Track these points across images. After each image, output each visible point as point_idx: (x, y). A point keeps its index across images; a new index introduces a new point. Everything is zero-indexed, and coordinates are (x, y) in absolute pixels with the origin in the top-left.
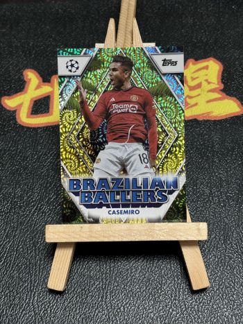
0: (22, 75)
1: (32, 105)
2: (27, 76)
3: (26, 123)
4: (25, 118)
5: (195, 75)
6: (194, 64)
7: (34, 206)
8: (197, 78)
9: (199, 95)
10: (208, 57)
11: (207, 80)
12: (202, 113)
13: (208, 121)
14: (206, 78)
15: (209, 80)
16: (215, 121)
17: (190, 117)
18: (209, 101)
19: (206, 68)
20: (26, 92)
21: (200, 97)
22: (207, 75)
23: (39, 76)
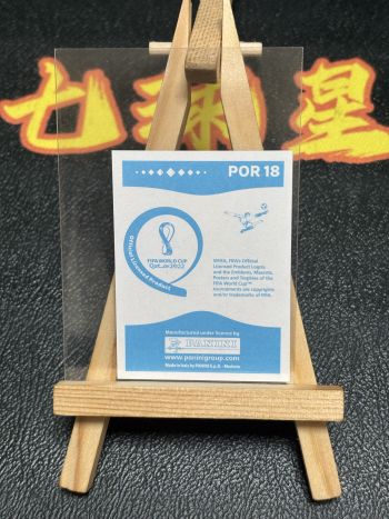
0: (36, 66)
1: (48, 118)
2: (45, 68)
3: (35, 148)
4: (34, 139)
5: (327, 86)
6: (326, 67)
7: (37, 285)
8: (330, 91)
9: (330, 120)
10: (353, 57)
11: (346, 96)
12: (333, 149)
13: (342, 164)
14: (344, 91)
15: (351, 96)
16: (354, 166)
17: (311, 155)
18: (347, 132)
19: (348, 74)
20: (41, 95)
21: (331, 123)
22: (347, 87)
23: (64, 70)
